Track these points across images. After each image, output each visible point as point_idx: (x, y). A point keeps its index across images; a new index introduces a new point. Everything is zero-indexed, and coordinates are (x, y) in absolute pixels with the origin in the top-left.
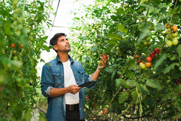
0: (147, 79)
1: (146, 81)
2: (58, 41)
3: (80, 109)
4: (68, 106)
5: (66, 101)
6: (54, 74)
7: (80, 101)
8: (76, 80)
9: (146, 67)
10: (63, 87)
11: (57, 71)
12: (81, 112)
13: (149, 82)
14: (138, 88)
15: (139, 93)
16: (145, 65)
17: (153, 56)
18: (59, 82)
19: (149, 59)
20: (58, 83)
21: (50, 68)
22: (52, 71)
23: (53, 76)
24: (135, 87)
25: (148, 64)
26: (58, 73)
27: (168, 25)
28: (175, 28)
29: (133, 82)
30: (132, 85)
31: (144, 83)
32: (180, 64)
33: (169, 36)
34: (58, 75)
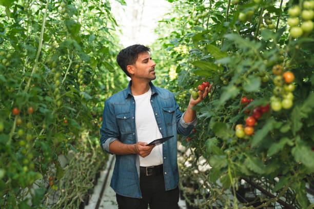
0: (246, 155)
1: (245, 157)
3: (166, 173)
5: (141, 163)
6: (118, 117)
7: (164, 159)
8: (158, 124)
9: (245, 134)
11: (124, 112)
12: (167, 177)
13: (250, 161)
14: (232, 169)
15: (233, 177)
16: (244, 131)
17: (257, 117)
18: (128, 129)
19: (250, 121)
20: (126, 130)
24: (227, 168)
25: (249, 130)
26: (126, 114)
27: (278, 69)
28: (289, 76)
29: (222, 159)
30: (220, 166)
31: (242, 161)
32: (294, 141)
33: (278, 90)
34: (125, 117)
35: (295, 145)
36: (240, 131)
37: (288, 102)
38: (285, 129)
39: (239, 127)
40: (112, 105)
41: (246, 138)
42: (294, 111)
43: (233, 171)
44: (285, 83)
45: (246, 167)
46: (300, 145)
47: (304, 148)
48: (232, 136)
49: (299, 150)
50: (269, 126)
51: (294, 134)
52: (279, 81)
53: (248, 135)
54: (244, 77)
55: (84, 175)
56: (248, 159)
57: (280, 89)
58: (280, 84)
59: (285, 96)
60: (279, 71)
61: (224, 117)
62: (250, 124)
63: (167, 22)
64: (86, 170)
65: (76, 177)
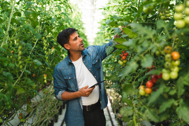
0: (146, 108)
1: (145, 109)
2: (70, 39)
4: (84, 107)
5: (83, 103)
6: (65, 78)
9: (146, 93)
10: (77, 90)
11: (68, 74)
13: (149, 112)
14: (136, 116)
15: (137, 122)
16: (145, 90)
17: (154, 81)
18: (72, 85)
19: (149, 84)
21: (61, 71)
22: (63, 74)
23: (65, 80)
24: (132, 116)
25: (148, 90)
26: (70, 76)
27: (168, 49)
28: (176, 55)
29: (129, 110)
30: (128, 114)
31: (143, 112)
32: (178, 102)
33: (168, 65)
34: (70, 78)
35: (178, 106)
36: (142, 90)
37: (174, 74)
38: (172, 93)
39: (141, 88)
40: (60, 70)
41: (147, 95)
42: (179, 80)
43: (137, 118)
44: (173, 60)
45: (146, 116)
46: (183, 106)
47: (185, 108)
48: (136, 94)
49: (181, 109)
50: (161, 90)
51: (179, 97)
52: (168, 58)
53: (148, 94)
54: (142, 55)
55: (53, 105)
56: (147, 111)
57: (169, 64)
58: (170, 60)
59: (172, 69)
60: (169, 51)
61: (135, 77)
62: (149, 86)
63: (104, 9)
64: (55, 102)
65: (48, 106)
